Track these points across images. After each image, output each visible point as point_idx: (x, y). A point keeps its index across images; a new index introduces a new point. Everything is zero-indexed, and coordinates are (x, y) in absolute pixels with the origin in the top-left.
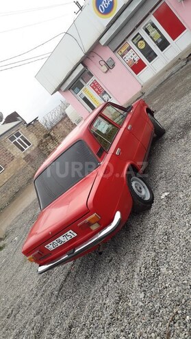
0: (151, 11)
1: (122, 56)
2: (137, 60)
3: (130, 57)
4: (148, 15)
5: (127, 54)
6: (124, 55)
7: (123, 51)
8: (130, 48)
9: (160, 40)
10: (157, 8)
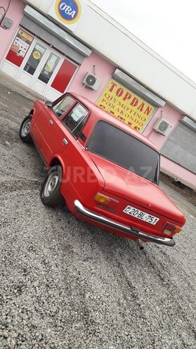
0: (67, 57)
1: (18, 36)
2: (21, 54)
3: (21, 45)
4: (63, 54)
5: (22, 42)
6: (21, 38)
7: (24, 35)
8: (30, 43)
9: (47, 73)
10: (71, 61)
